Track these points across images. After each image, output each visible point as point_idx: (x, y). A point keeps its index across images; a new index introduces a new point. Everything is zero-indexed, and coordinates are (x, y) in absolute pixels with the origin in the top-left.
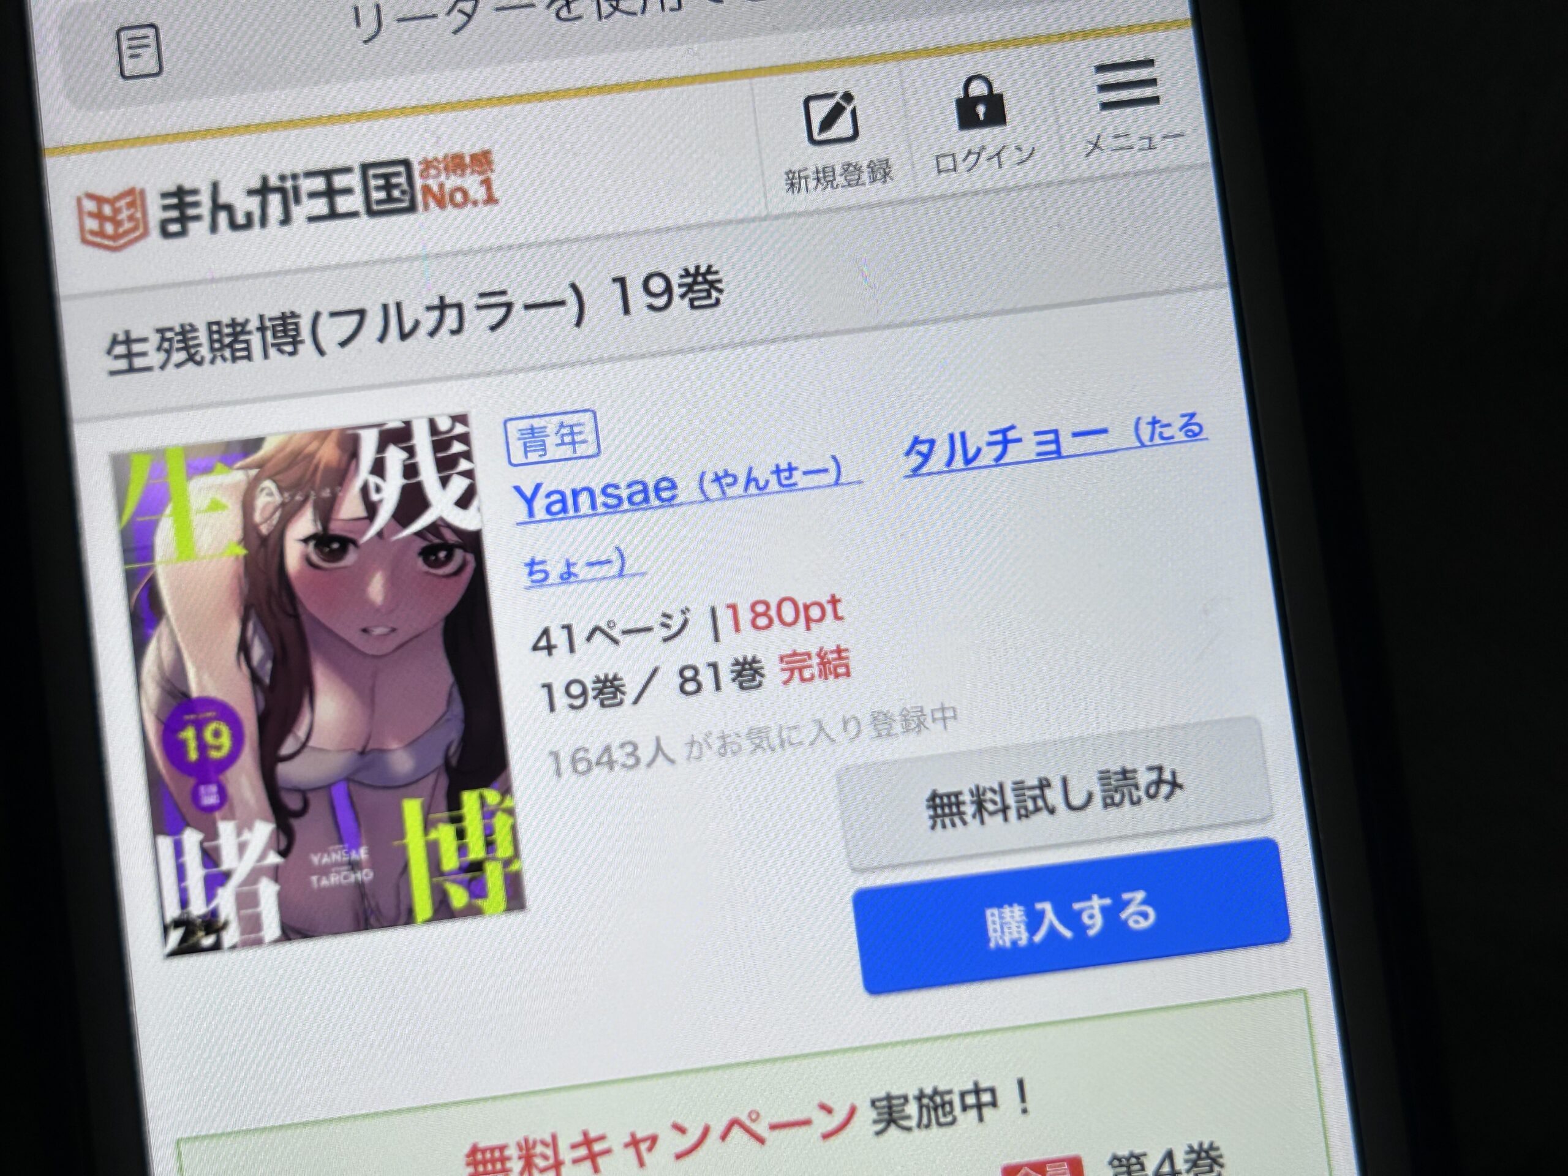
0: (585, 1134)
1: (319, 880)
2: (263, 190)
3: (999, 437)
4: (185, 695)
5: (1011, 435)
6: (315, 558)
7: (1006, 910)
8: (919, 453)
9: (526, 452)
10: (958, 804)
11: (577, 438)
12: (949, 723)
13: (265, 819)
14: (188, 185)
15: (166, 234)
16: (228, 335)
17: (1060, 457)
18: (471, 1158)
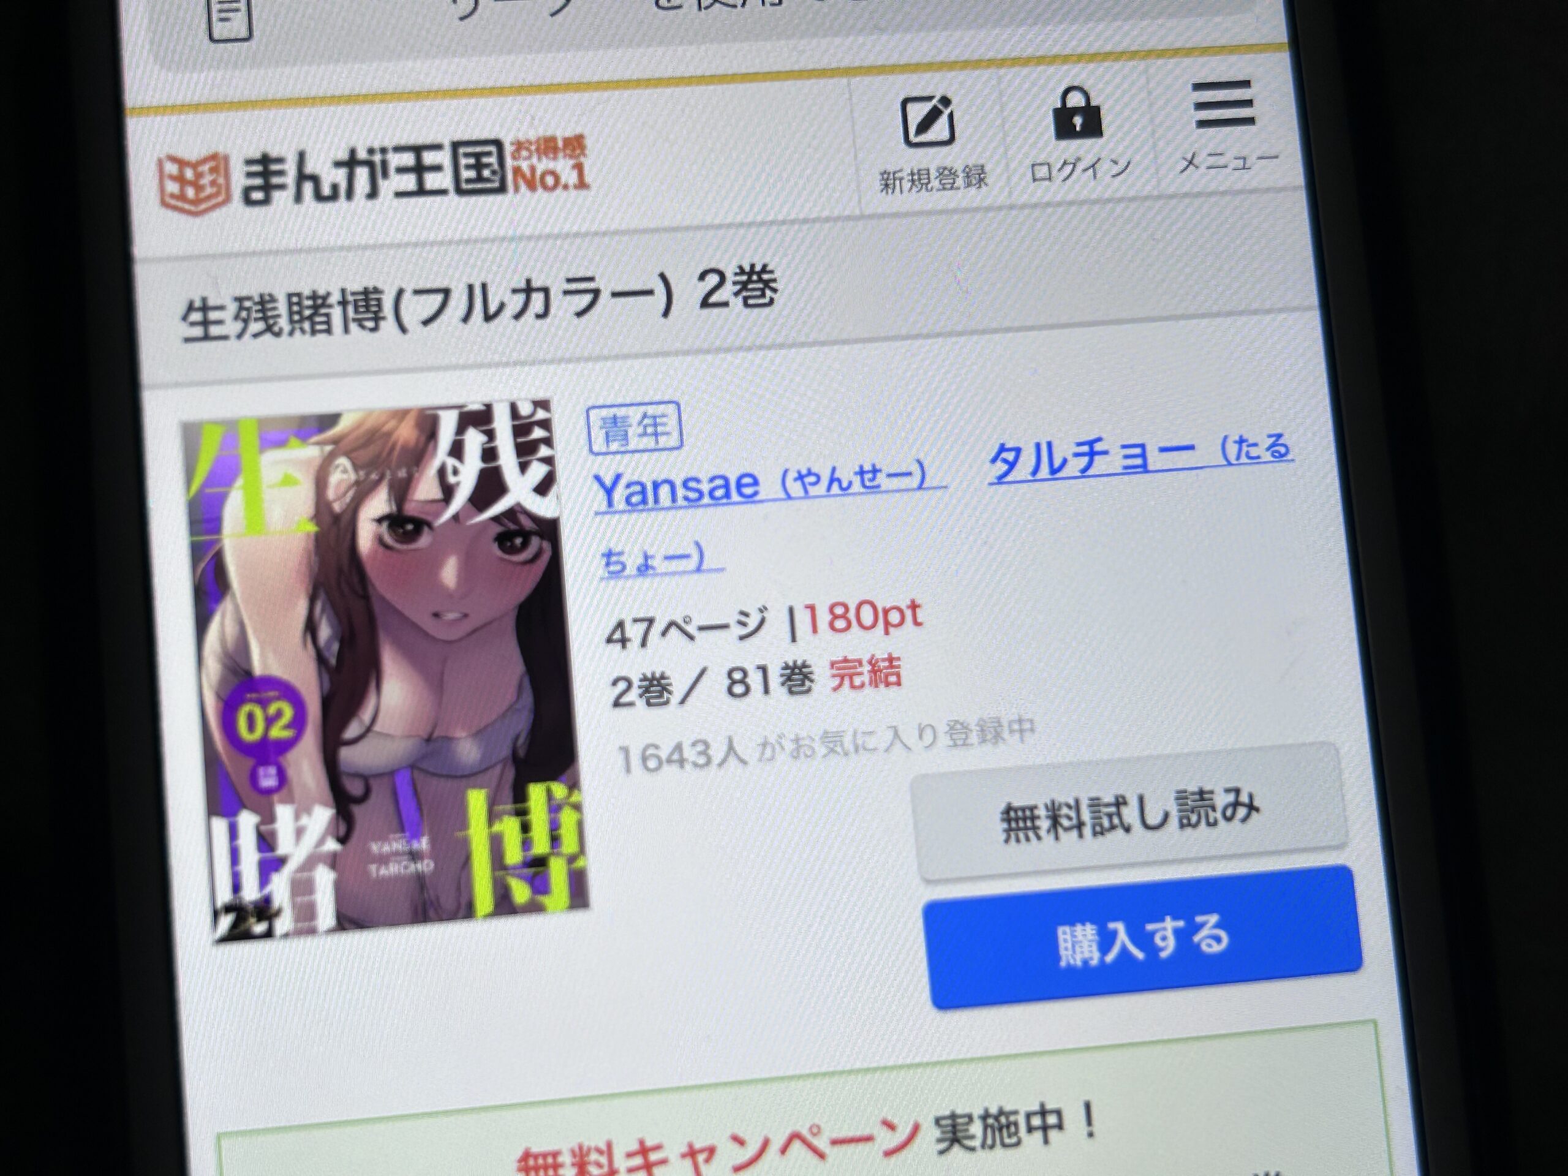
0: (642, 1143)
1: (378, 870)
2: (351, 163)
3: (1086, 449)
4: (248, 673)
5: (1098, 447)
7: (1079, 928)
8: (1005, 461)
9: (608, 442)
10: (1033, 818)
11: (660, 429)
12: (1027, 735)
13: (326, 805)
14: (274, 153)
15: (248, 201)
16: (309, 307)
17: (1147, 471)
18: (523, 1163)
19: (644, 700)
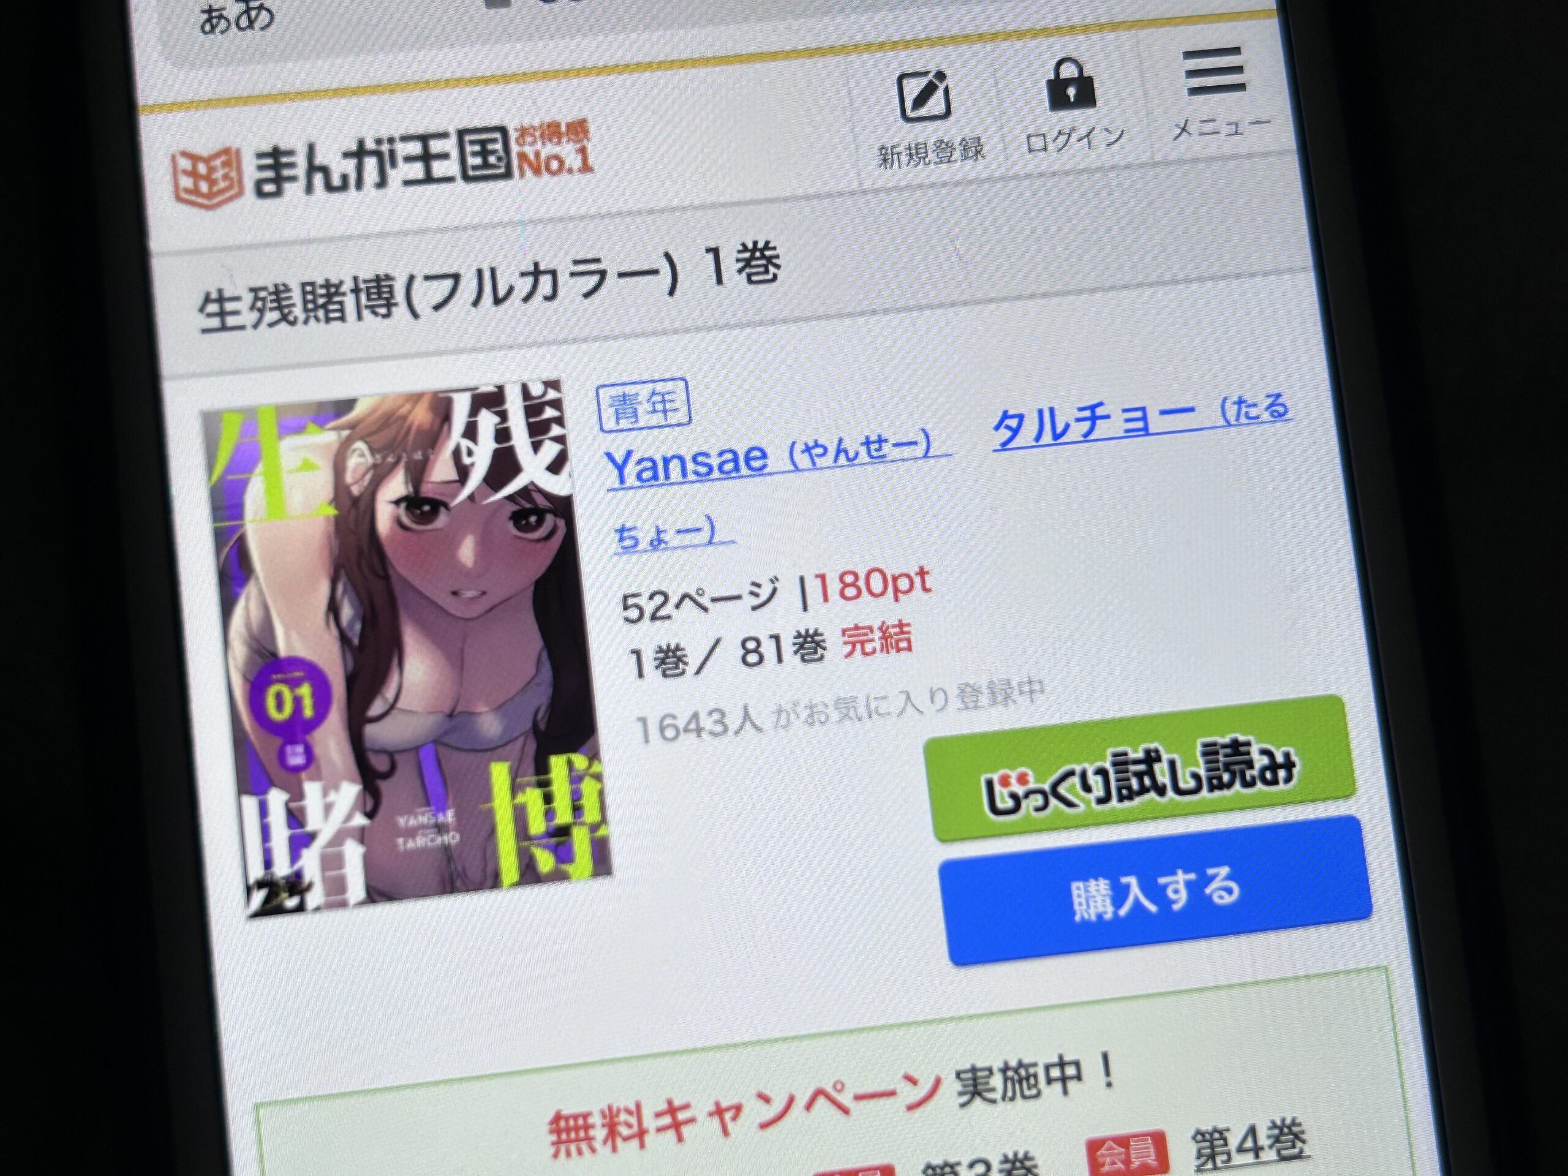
0: (670, 1102)
1: (405, 843)
2: (360, 153)
3: (1087, 413)
4: (274, 655)
5: (1099, 411)
6: (406, 520)
7: (1092, 883)
8: (1008, 427)
9: (618, 420)
11: (668, 405)
12: (1037, 695)
13: (352, 780)
14: (283, 146)
15: (260, 194)
16: (322, 296)
17: (1148, 434)
18: (554, 1126)
19: (660, 671)
